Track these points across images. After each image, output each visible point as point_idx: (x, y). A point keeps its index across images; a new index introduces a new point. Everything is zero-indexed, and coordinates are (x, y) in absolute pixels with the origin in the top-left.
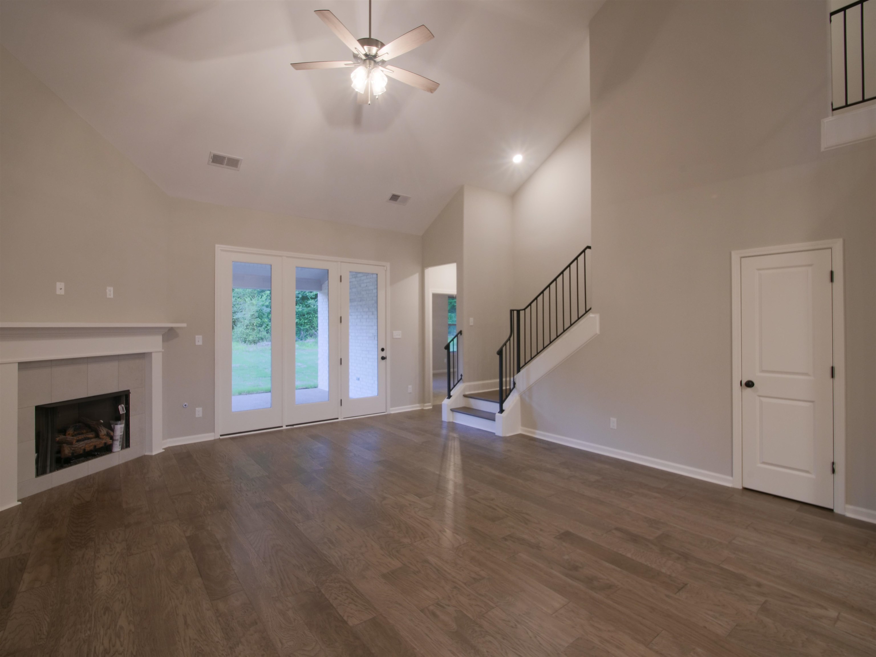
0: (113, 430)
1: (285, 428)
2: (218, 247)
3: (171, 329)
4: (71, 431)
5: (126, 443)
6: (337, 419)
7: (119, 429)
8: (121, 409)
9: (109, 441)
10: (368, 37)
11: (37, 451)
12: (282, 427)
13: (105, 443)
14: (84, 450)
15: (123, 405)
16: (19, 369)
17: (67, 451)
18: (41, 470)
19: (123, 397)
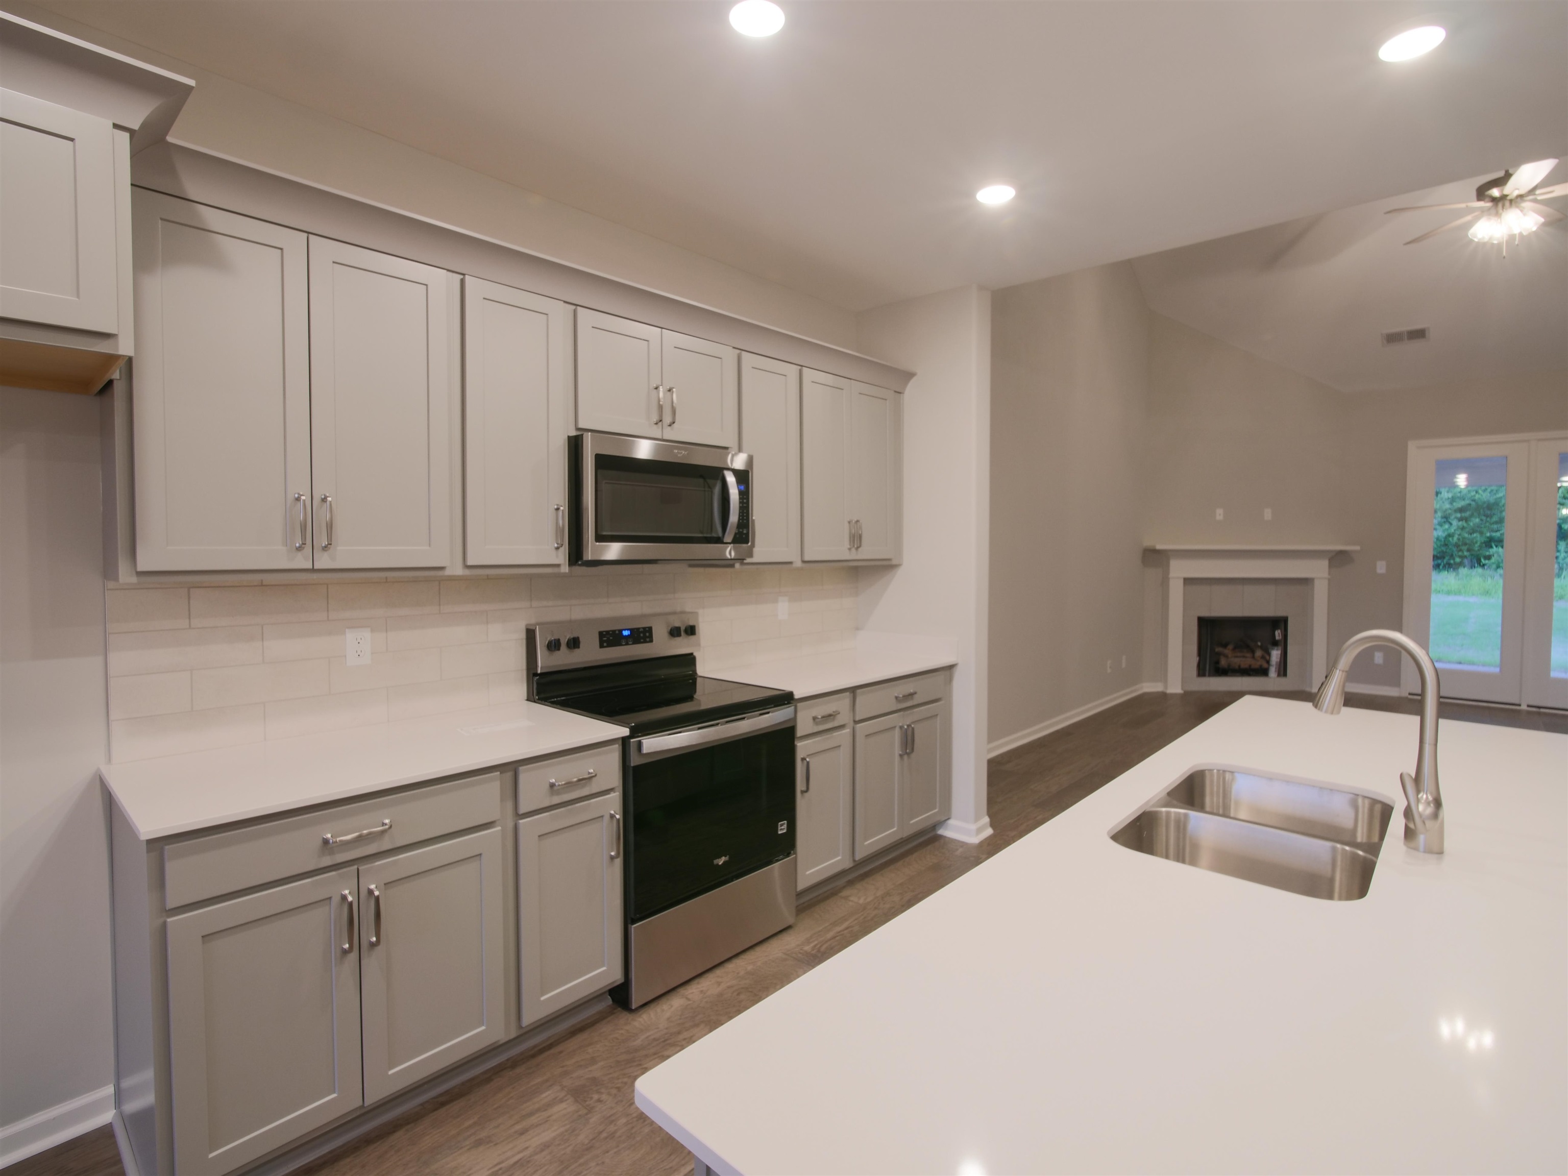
0: (1269, 654)
1: (1524, 707)
2: (1412, 446)
3: (1341, 553)
4: (1230, 647)
5: (1283, 671)
7: (1276, 654)
8: (1278, 634)
9: (1265, 665)
11: (1200, 653)
12: (1520, 705)
13: (1261, 666)
14: (1239, 666)
15: (1279, 631)
16: (1185, 583)
17: (1223, 662)
18: (1201, 672)
19: (1280, 623)
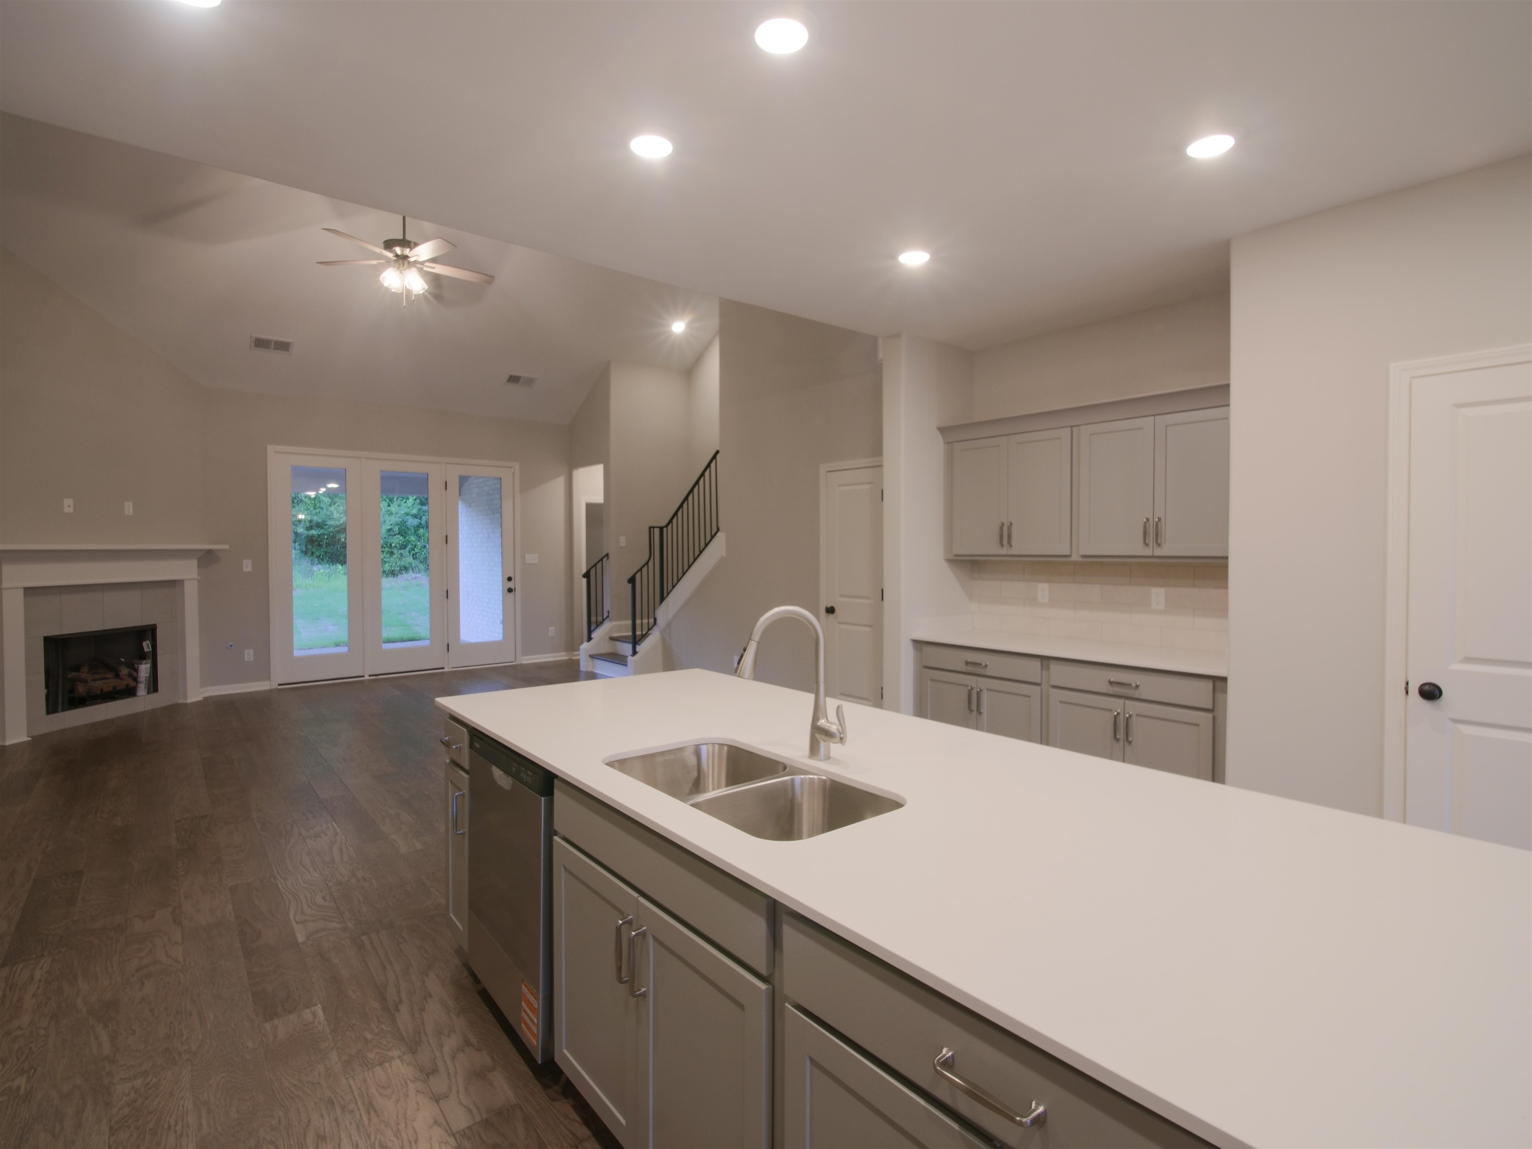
0: (137, 671)
1: (367, 677)
2: (271, 449)
3: (209, 552)
4: (85, 669)
5: (153, 686)
6: (443, 668)
7: (144, 669)
8: (147, 646)
9: (132, 684)
10: (401, 237)
11: (47, 687)
12: (364, 676)
13: (127, 685)
14: (102, 690)
15: (148, 642)
16: (25, 595)
17: (81, 689)
18: (52, 708)
19: (149, 632)
